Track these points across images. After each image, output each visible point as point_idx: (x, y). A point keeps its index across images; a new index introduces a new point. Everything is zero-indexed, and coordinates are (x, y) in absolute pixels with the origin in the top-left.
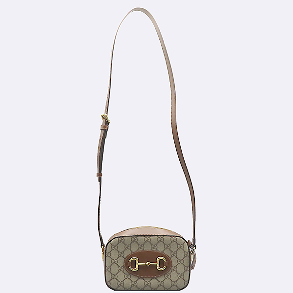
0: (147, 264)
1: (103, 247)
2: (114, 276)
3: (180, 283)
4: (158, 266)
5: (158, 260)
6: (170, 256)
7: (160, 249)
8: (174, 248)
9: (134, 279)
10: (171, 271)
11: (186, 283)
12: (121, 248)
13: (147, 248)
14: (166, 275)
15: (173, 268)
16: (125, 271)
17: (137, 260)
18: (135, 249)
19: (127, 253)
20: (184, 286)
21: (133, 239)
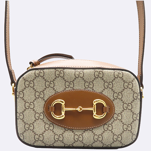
0: (78, 109)
1: (13, 84)
2: (29, 127)
3: (126, 137)
4: (95, 113)
5: (95, 104)
6: (112, 98)
7: (98, 88)
8: (118, 86)
9: (58, 130)
10: (113, 120)
11: (135, 137)
12: (39, 85)
13: (79, 86)
14: (106, 126)
15: (115, 116)
16: (45, 119)
17: (63, 104)
18: (60, 87)
19: (49, 93)
20: (131, 141)
21: (57, 73)
